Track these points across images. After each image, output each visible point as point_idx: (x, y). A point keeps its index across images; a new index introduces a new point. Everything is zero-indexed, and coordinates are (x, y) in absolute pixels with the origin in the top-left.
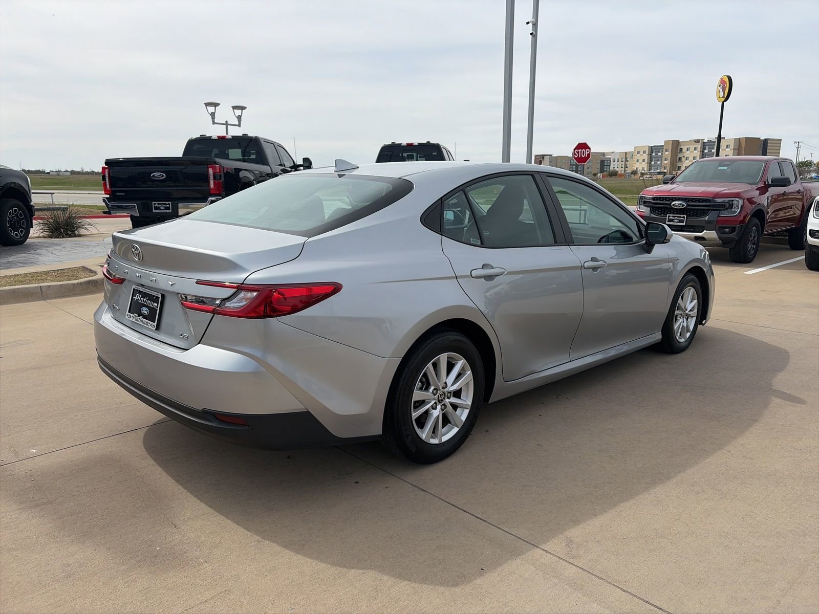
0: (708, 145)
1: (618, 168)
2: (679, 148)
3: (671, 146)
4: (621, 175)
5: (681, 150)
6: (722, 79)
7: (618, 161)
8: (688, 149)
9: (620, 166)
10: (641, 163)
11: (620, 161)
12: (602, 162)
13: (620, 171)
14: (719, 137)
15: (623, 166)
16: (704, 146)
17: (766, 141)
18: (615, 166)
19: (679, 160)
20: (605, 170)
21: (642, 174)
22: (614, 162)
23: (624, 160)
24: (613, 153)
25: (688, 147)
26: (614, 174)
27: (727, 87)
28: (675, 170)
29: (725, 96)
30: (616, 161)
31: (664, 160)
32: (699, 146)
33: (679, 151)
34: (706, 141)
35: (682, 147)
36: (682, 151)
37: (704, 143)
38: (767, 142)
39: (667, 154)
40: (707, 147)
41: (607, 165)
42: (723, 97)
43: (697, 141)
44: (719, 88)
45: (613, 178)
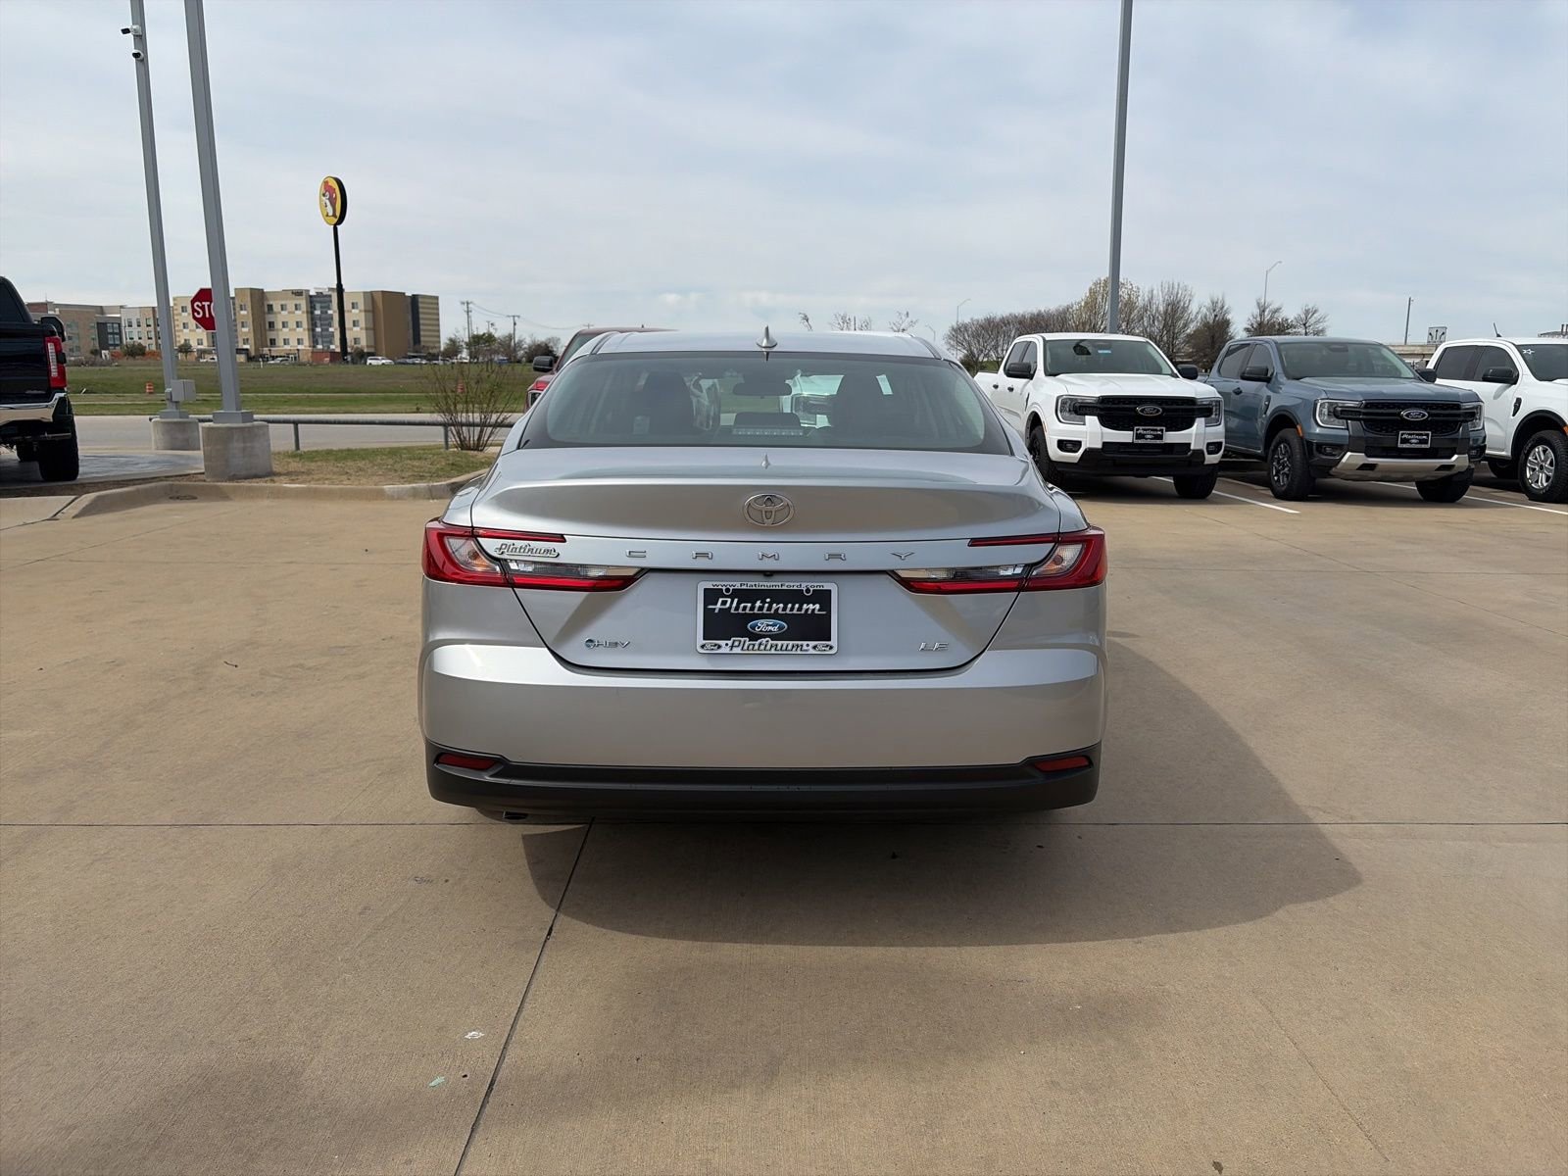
0: (320, 302)
1: (140, 338)
2: (266, 303)
3: (249, 299)
4: (153, 354)
5: (270, 307)
6: (326, 183)
7: (139, 326)
8: (283, 308)
9: (144, 336)
10: (194, 331)
11: (144, 325)
12: (102, 327)
13: (150, 345)
14: (340, 289)
15: (152, 335)
16: (311, 302)
17: (415, 298)
18: (134, 335)
19: (270, 326)
20: (111, 342)
21: (202, 353)
22: (130, 326)
23: (151, 322)
24: (121, 307)
25: (283, 302)
26: (136, 351)
27: (337, 199)
28: (267, 346)
29: (338, 214)
30: (135, 324)
31: (239, 325)
32: (303, 302)
33: (266, 309)
34: (312, 293)
35: (271, 303)
36: (272, 309)
37: (311, 296)
38: (417, 302)
39: (244, 315)
40: (318, 306)
41: (113, 333)
42: (334, 215)
43: (298, 293)
44: (324, 198)
45: (139, 360)
